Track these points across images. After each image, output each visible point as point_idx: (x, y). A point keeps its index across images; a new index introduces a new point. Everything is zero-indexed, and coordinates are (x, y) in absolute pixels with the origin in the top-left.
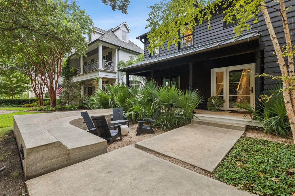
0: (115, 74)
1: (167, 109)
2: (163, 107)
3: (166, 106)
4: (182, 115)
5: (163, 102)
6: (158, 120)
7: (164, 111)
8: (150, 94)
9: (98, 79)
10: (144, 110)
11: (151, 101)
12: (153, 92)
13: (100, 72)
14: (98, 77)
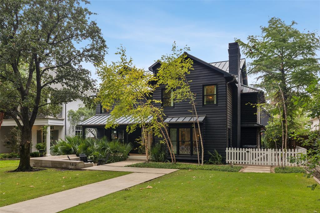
0: (62, 121)
1: (114, 153)
2: (112, 152)
3: (113, 152)
4: (122, 156)
5: (112, 150)
6: (109, 159)
7: (112, 155)
8: (104, 145)
9: (47, 126)
10: (100, 154)
11: (104, 149)
12: (106, 144)
13: (49, 120)
14: (46, 124)
